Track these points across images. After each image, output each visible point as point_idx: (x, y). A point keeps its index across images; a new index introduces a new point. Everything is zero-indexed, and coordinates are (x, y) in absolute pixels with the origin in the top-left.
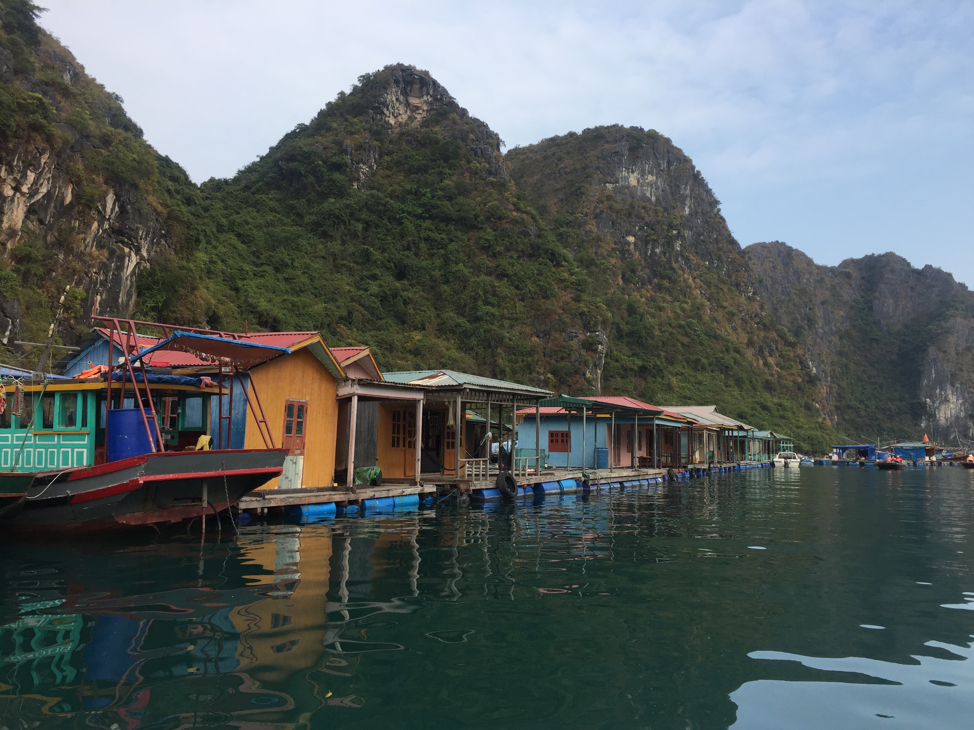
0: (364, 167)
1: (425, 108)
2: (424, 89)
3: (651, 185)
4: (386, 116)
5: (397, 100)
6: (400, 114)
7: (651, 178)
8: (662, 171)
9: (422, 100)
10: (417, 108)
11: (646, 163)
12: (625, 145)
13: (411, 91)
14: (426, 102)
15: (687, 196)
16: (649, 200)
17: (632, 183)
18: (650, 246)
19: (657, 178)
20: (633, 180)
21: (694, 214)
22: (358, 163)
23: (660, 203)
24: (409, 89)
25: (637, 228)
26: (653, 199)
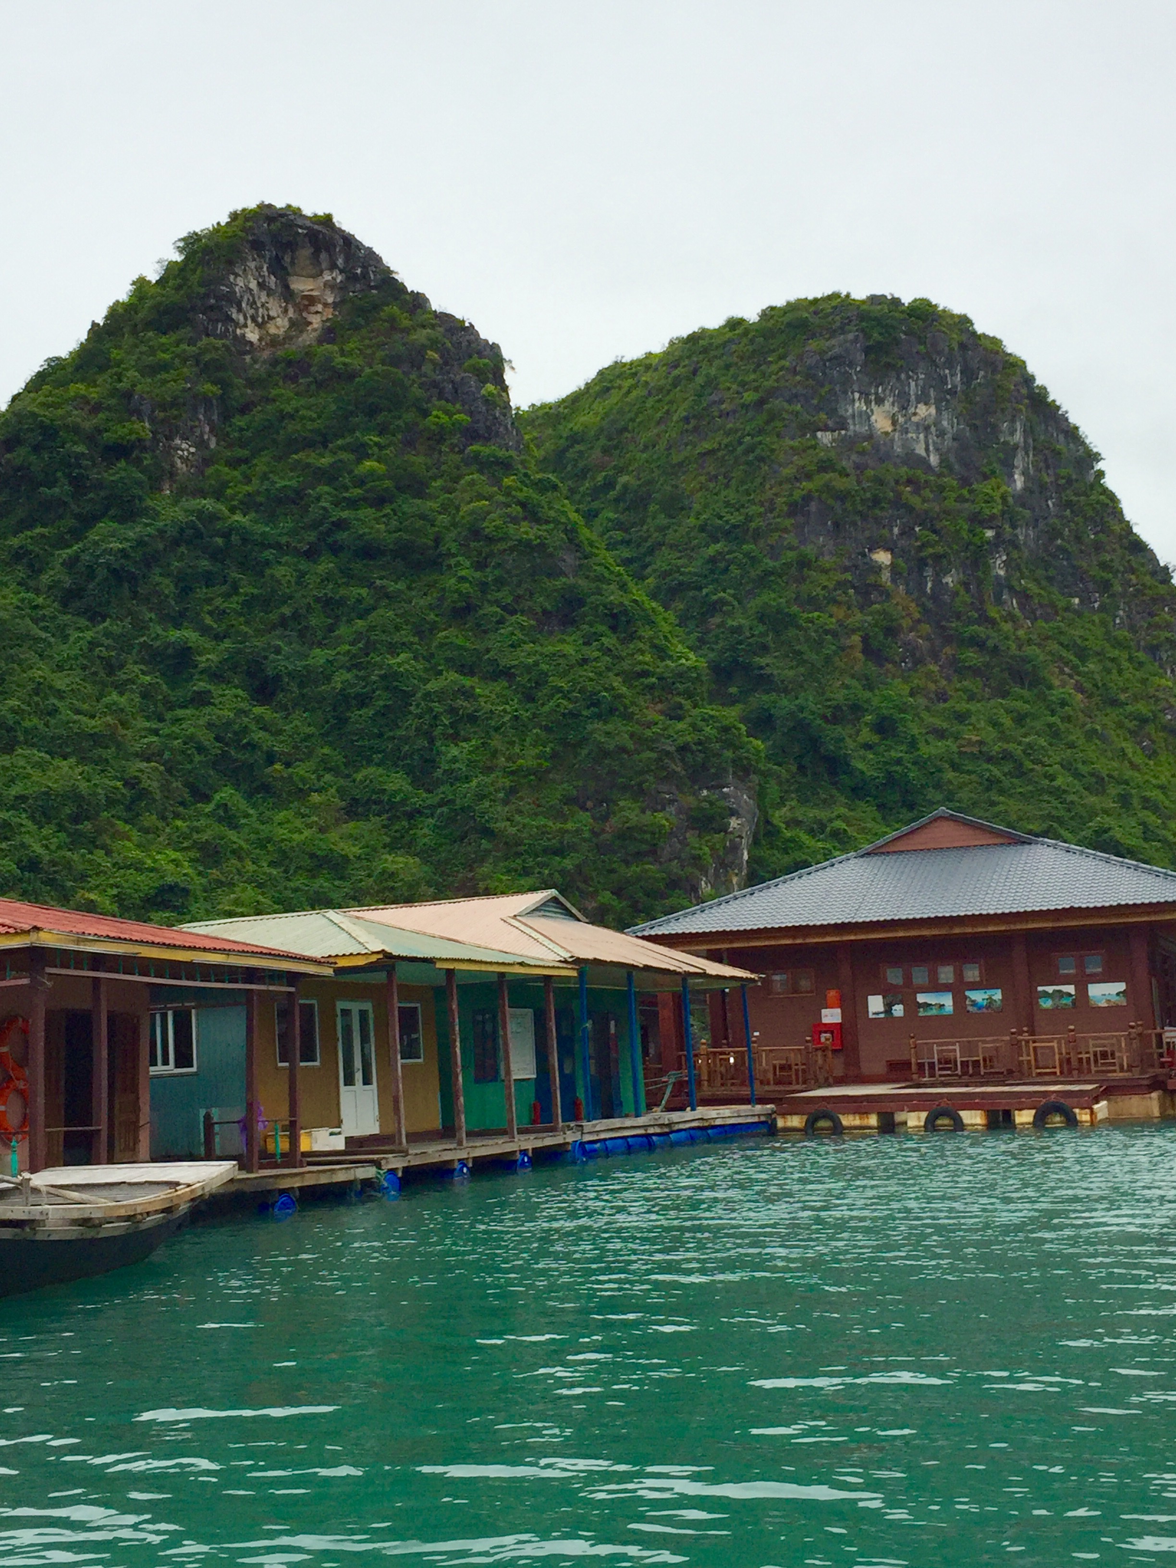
0: (184, 446)
1: (330, 300)
2: (323, 256)
3: (927, 429)
4: (237, 325)
5: (262, 286)
6: (271, 318)
7: (924, 411)
8: (953, 392)
9: (320, 282)
10: (312, 300)
11: (909, 377)
12: (856, 340)
13: (293, 263)
14: (330, 286)
15: (1016, 447)
16: (923, 462)
17: (878, 426)
18: (929, 572)
19: (939, 410)
20: (881, 421)
21: (1036, 487)
22: (169, 438)
23: (950, 468)
24: (287, 259)
25: (896, 530)
26: (934, 460)
